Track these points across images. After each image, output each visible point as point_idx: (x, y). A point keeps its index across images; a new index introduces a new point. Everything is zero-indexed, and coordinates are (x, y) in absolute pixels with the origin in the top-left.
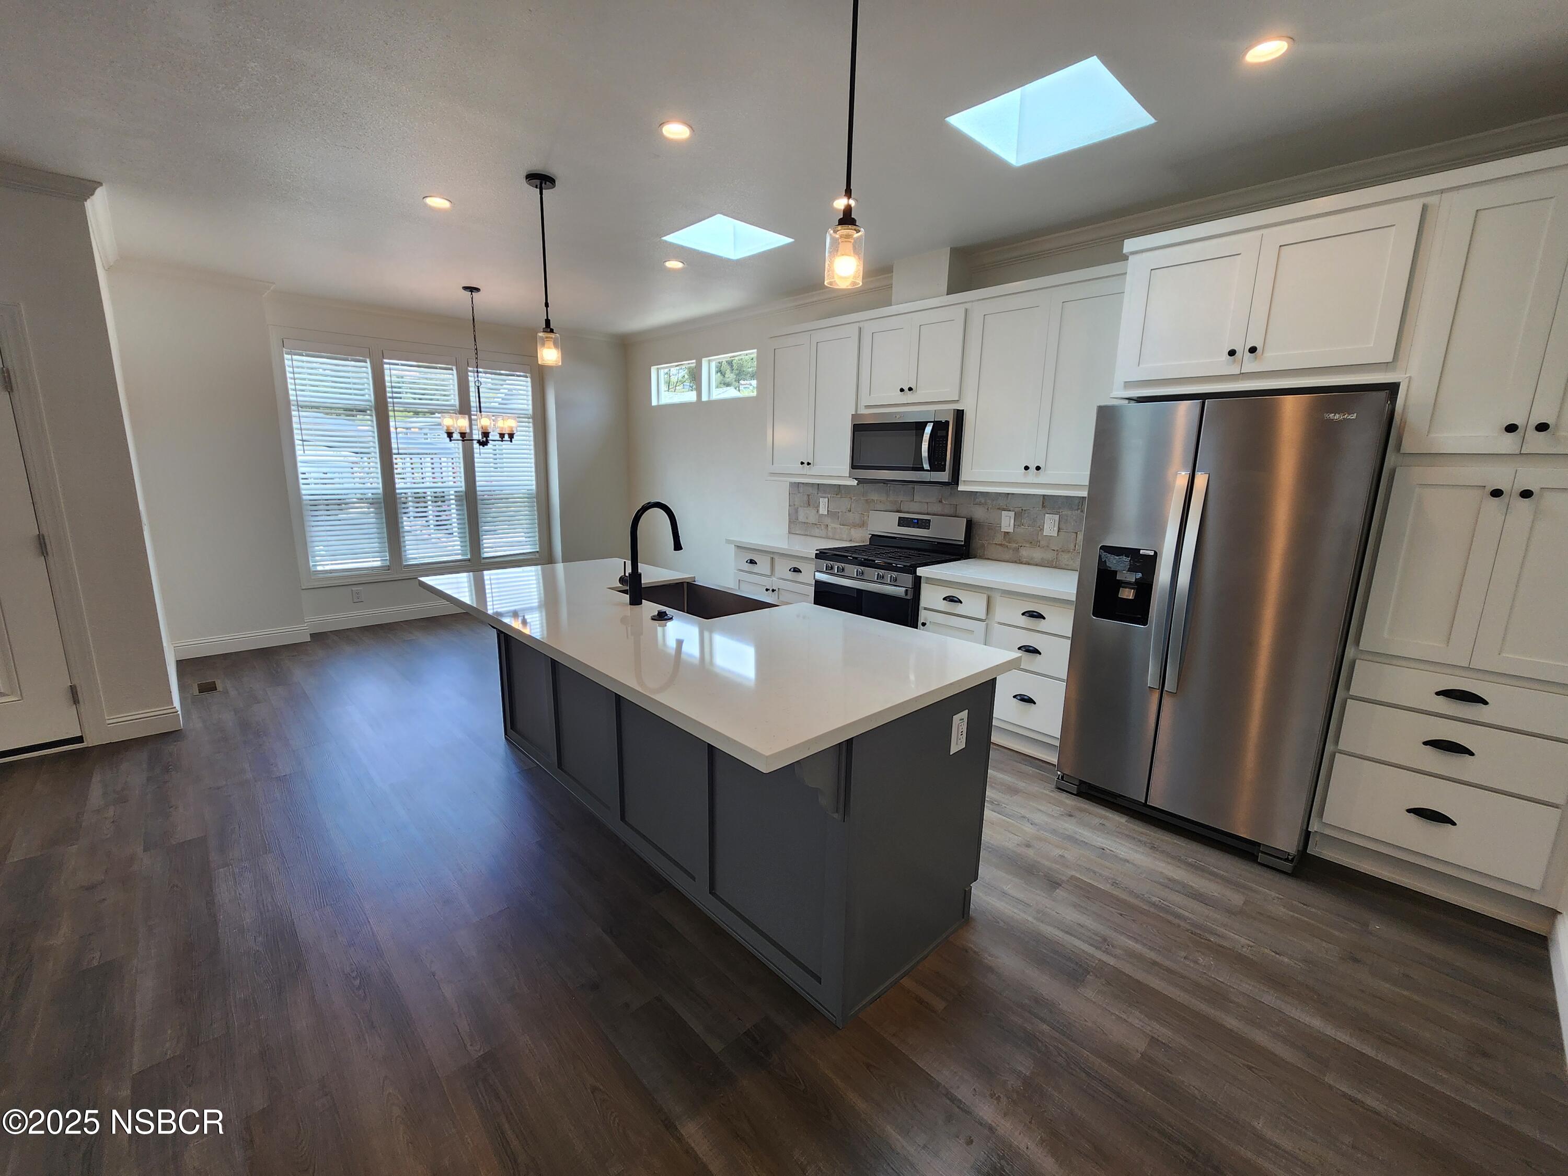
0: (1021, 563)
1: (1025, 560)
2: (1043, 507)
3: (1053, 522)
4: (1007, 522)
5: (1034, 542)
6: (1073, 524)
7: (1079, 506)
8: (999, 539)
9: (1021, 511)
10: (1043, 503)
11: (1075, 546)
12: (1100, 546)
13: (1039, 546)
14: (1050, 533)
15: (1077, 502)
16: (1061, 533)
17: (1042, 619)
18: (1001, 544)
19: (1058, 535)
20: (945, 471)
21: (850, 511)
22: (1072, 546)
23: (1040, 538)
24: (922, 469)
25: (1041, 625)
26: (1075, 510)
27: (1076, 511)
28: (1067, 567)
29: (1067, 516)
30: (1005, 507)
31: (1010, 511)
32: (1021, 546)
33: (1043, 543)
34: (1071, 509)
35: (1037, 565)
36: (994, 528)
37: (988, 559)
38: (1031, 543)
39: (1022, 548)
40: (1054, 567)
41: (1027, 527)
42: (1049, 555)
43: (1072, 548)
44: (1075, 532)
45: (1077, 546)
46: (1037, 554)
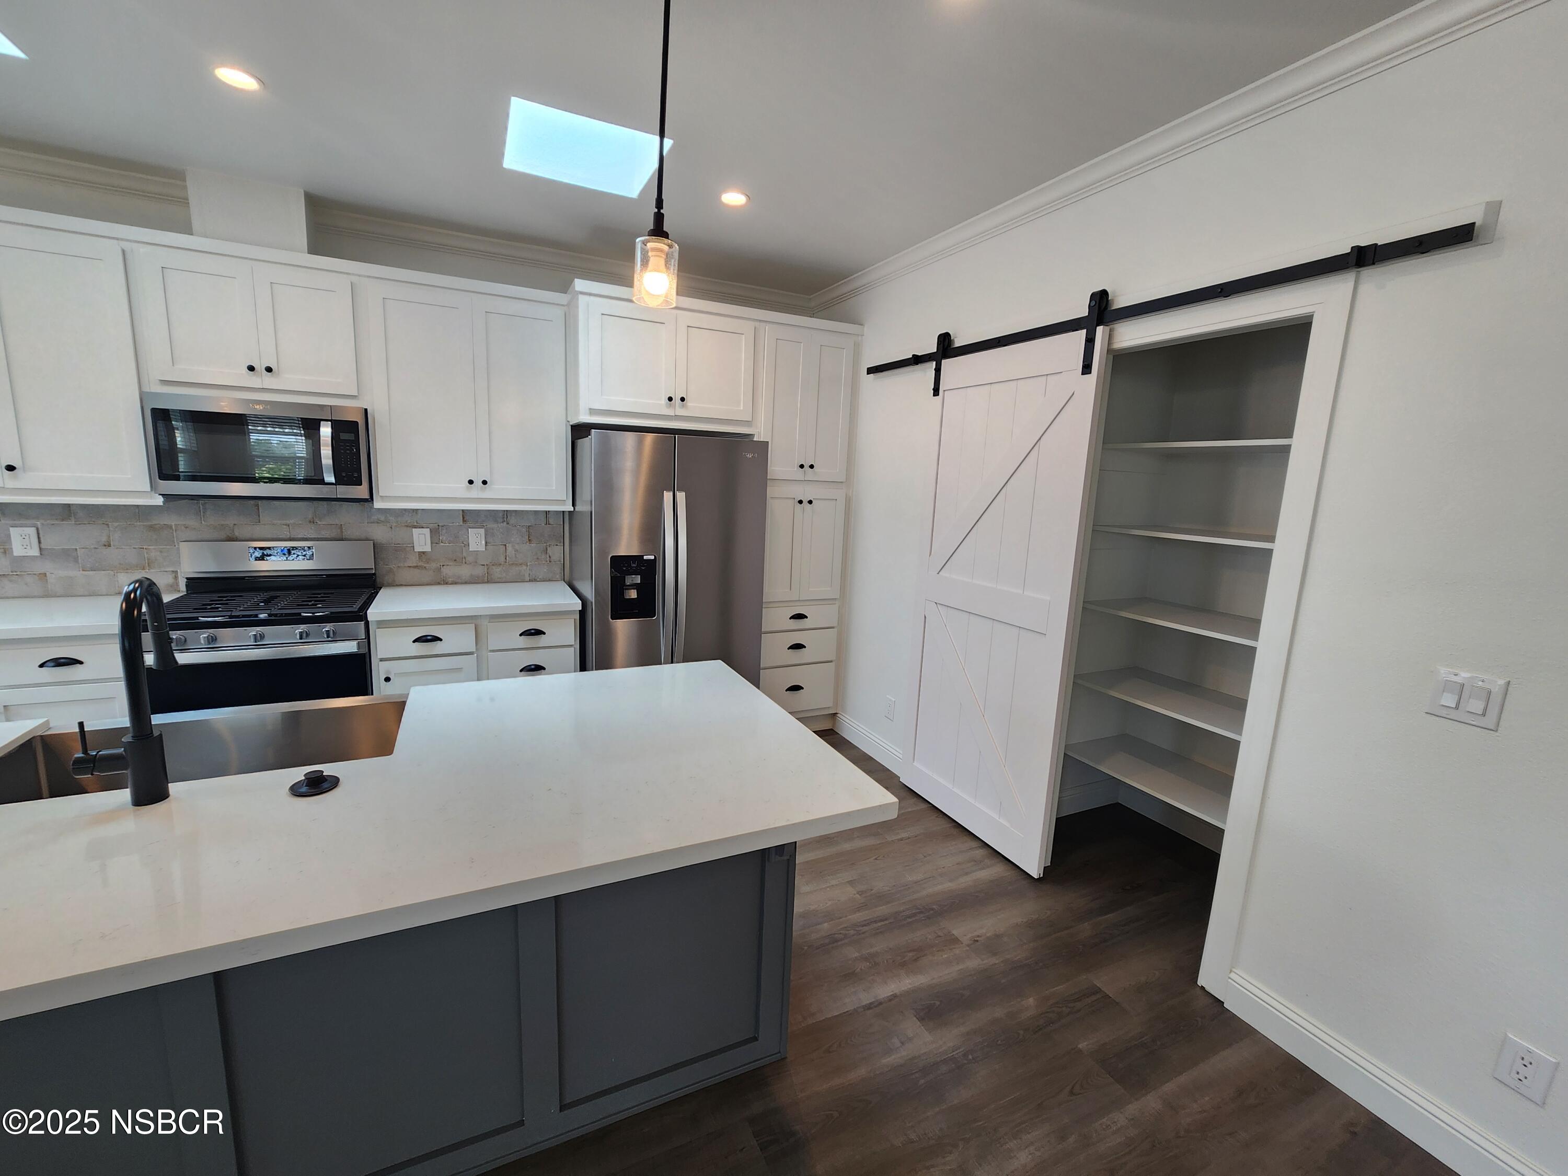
0: (447, 584)
1: (450, 579)
2: (463, 522)
3: (479, 537)
4: (421, 540)
5: (459, 560)
6: (500, 537)
7: (504, 518)
8: (413, 560)
9: (438, 527)
10: (463, 518)
11: (506, 559)
12: (611, 556)
13: (465, 563)
14: (478, 548)
15: (501, 515)
16: (489, 547)
17: (542, 635)
18: (417, 566)
19: (486, 549)
20: (361, 485)
21: (109, 546)
22: (502, 559)
23: (464, 554)
24: (322, 482)
25: (542, 640)
26: (500, 523)
27: (502, 524)
28: (500, 580)
29: (493, 529)
30: (415, 524)
31: (423, 528)
32: (443, 566)
33: (470, 559)
34: (496, 521)
35: (466, 583)
36: (405, 548)
37: (401, 585)
38: (455, 560)
39: (444, 567)
40: (486, 583)
41: (448, 544)
42: (480, 571)
43: (503, 561)
44: (504, 545)
45: (507, 558)
46: (465, 571)
